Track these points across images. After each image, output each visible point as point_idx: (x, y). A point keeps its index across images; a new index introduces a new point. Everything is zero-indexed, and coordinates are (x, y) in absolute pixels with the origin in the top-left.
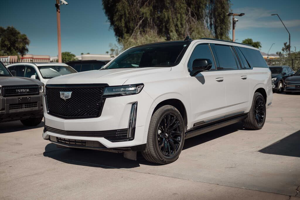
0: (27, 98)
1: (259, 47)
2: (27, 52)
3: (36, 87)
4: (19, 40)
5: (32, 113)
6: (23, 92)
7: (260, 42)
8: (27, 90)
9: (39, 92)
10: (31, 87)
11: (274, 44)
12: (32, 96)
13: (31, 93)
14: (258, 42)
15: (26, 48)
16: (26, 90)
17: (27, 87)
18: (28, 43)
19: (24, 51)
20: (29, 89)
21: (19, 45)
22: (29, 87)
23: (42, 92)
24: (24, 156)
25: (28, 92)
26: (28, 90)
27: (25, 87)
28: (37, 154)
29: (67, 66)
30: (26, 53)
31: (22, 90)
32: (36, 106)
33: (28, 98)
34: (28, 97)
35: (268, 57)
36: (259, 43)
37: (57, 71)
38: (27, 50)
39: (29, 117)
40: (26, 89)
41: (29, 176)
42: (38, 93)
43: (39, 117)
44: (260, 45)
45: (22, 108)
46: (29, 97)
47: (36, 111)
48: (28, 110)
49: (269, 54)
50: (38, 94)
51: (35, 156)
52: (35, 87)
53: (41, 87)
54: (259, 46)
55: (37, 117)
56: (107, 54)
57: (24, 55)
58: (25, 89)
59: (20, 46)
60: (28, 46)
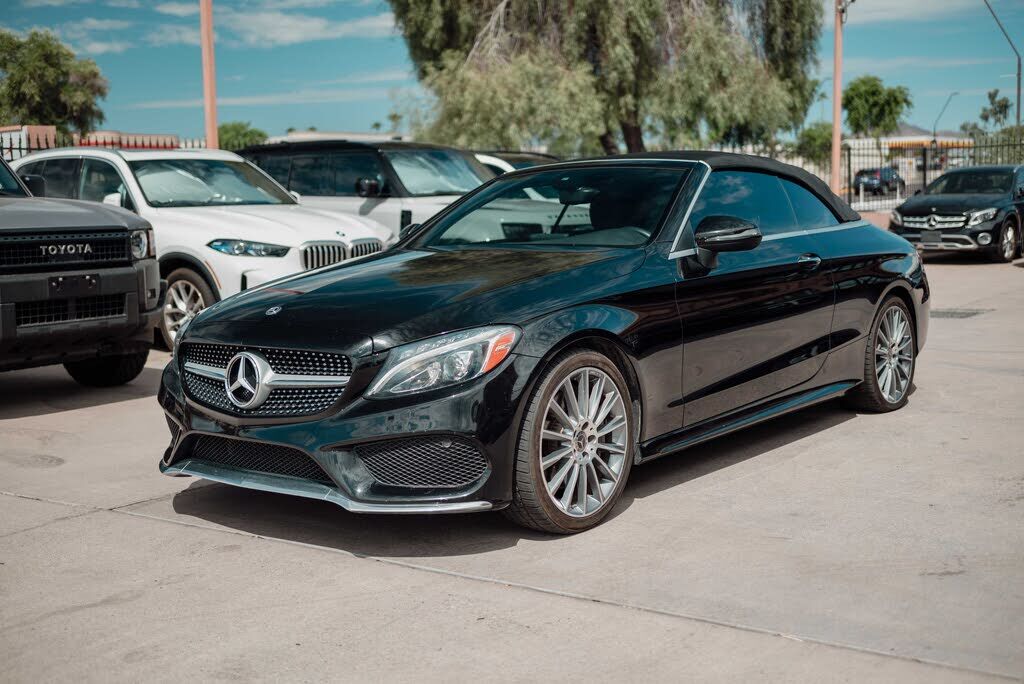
0: (84, 277)
1: (904, 105)
2: (101, 123)
3: (120, 235)
4: (72, 79)
5: (104, 336)
6: (67, 255)
7: (907, 89)
8: (83, 249)
9: (130, 255)
10: (99, 236)
11: (956, 94)
12: (102, 272)
13: (100, 260)
14: (899, 88)
15: (94, 108)
16: (80, 246)
17: (84, 236)
18: (100, 91)
19: (89, 119)
20: (91, 245)
21: (71, 97)
22: (92, 236)
23: (144, 254)
24: (67, 514)
25: (86, 256)
26: (88, 248)
27: (76, 237)
28: (121, 503)
29: (240, 159)
30: (97, 125)
31: (66, 249)
32: (121, 312)
33: (90, 280)
34: (87, 274)
35: (934, 141)
36: (906, 92)
37: (203, 179)
38: (100, 116)
39: (96, 351)
40: (80, 243)
41: (81, 608)
42: (126, 259)
43: (133, 351)
44: (909, 98)
45: (65, 318)
46: (92, 276)
47: (118, 328)
48: (85, 325)
49: (938, 129)
50: (129, 264)
51: (110, 516)
52: (113, 235)
53: (138, 236)
54: (906, 101)
55: (126, 352)
56: (375, 130)
57: (87, 131)
58: (74, 242)
59: (75, 99)
60: (103, 100)
